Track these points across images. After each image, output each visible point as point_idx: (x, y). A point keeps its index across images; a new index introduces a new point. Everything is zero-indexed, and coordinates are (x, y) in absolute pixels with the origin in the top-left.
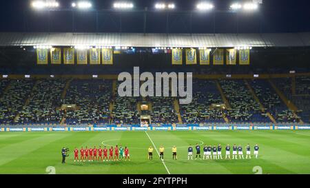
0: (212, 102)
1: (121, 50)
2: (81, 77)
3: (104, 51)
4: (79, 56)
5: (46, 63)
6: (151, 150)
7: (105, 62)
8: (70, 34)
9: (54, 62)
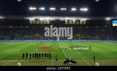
0: (76, 34)
1: (52, 20)
2: (41, 27)
3: (47, 20)
4: (41, 22)
5: (32, 23)
6: (60, 47)
7: (47, 23)
8: (39, 16)
9: (34, 23)
